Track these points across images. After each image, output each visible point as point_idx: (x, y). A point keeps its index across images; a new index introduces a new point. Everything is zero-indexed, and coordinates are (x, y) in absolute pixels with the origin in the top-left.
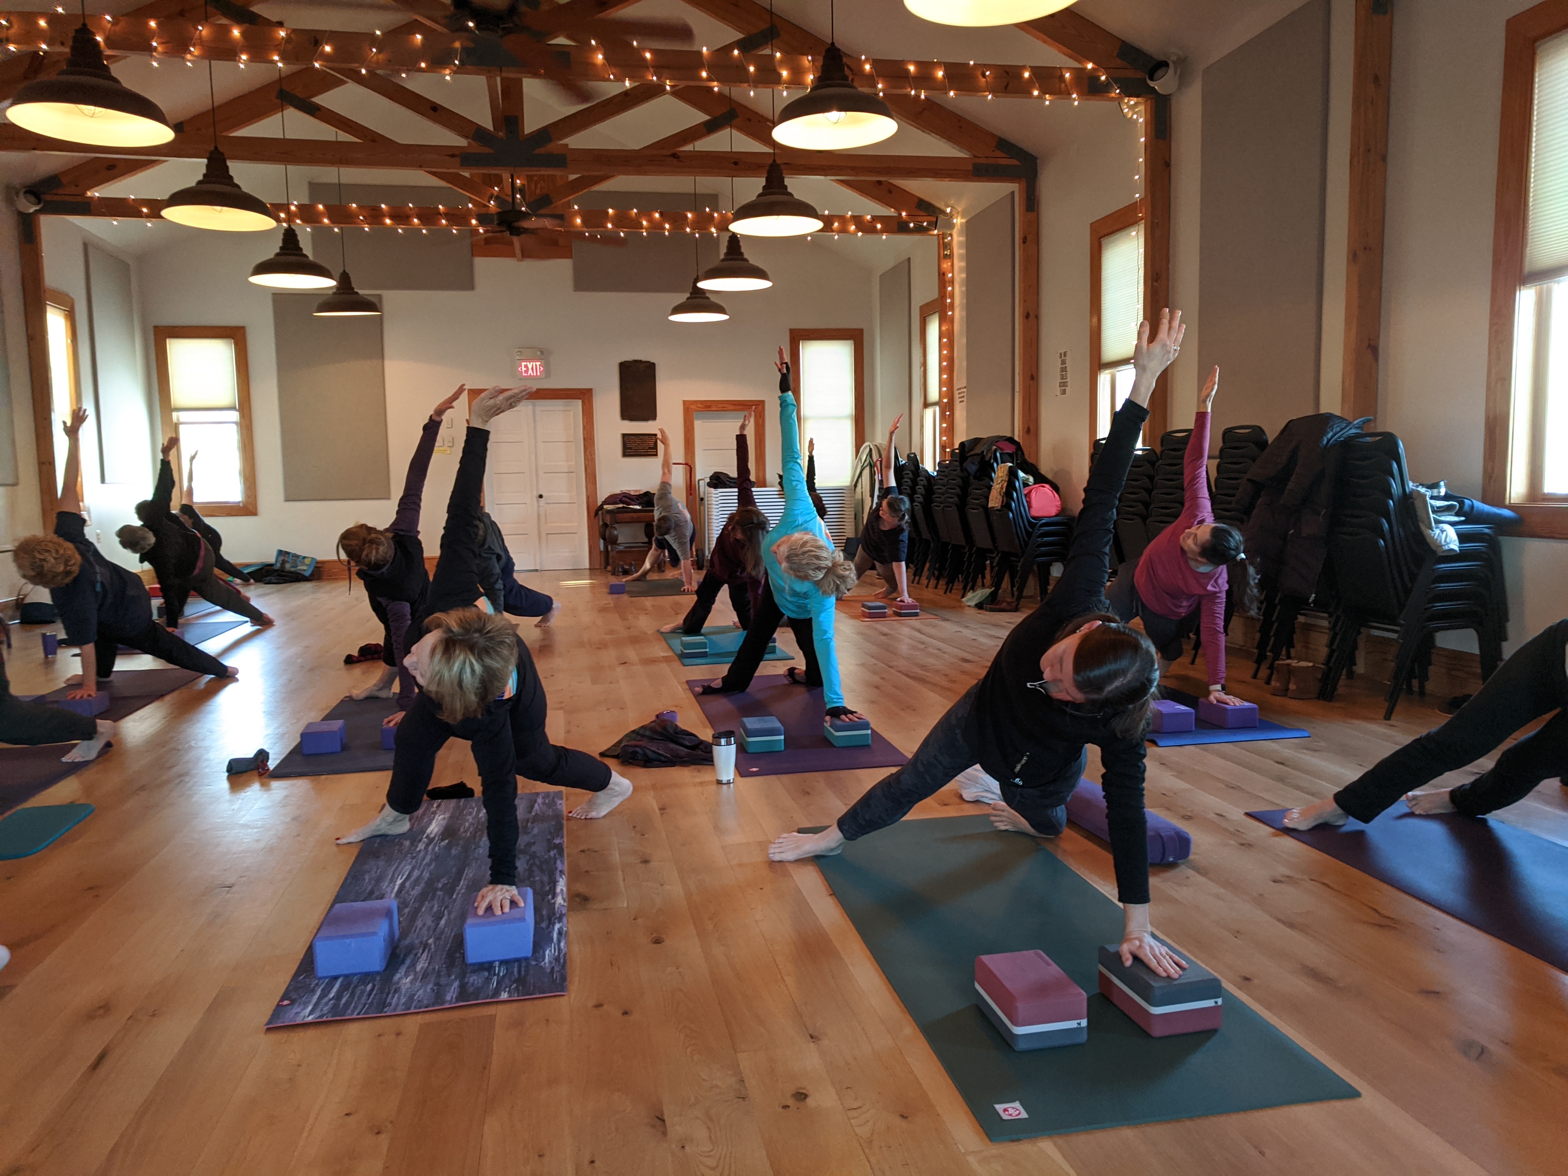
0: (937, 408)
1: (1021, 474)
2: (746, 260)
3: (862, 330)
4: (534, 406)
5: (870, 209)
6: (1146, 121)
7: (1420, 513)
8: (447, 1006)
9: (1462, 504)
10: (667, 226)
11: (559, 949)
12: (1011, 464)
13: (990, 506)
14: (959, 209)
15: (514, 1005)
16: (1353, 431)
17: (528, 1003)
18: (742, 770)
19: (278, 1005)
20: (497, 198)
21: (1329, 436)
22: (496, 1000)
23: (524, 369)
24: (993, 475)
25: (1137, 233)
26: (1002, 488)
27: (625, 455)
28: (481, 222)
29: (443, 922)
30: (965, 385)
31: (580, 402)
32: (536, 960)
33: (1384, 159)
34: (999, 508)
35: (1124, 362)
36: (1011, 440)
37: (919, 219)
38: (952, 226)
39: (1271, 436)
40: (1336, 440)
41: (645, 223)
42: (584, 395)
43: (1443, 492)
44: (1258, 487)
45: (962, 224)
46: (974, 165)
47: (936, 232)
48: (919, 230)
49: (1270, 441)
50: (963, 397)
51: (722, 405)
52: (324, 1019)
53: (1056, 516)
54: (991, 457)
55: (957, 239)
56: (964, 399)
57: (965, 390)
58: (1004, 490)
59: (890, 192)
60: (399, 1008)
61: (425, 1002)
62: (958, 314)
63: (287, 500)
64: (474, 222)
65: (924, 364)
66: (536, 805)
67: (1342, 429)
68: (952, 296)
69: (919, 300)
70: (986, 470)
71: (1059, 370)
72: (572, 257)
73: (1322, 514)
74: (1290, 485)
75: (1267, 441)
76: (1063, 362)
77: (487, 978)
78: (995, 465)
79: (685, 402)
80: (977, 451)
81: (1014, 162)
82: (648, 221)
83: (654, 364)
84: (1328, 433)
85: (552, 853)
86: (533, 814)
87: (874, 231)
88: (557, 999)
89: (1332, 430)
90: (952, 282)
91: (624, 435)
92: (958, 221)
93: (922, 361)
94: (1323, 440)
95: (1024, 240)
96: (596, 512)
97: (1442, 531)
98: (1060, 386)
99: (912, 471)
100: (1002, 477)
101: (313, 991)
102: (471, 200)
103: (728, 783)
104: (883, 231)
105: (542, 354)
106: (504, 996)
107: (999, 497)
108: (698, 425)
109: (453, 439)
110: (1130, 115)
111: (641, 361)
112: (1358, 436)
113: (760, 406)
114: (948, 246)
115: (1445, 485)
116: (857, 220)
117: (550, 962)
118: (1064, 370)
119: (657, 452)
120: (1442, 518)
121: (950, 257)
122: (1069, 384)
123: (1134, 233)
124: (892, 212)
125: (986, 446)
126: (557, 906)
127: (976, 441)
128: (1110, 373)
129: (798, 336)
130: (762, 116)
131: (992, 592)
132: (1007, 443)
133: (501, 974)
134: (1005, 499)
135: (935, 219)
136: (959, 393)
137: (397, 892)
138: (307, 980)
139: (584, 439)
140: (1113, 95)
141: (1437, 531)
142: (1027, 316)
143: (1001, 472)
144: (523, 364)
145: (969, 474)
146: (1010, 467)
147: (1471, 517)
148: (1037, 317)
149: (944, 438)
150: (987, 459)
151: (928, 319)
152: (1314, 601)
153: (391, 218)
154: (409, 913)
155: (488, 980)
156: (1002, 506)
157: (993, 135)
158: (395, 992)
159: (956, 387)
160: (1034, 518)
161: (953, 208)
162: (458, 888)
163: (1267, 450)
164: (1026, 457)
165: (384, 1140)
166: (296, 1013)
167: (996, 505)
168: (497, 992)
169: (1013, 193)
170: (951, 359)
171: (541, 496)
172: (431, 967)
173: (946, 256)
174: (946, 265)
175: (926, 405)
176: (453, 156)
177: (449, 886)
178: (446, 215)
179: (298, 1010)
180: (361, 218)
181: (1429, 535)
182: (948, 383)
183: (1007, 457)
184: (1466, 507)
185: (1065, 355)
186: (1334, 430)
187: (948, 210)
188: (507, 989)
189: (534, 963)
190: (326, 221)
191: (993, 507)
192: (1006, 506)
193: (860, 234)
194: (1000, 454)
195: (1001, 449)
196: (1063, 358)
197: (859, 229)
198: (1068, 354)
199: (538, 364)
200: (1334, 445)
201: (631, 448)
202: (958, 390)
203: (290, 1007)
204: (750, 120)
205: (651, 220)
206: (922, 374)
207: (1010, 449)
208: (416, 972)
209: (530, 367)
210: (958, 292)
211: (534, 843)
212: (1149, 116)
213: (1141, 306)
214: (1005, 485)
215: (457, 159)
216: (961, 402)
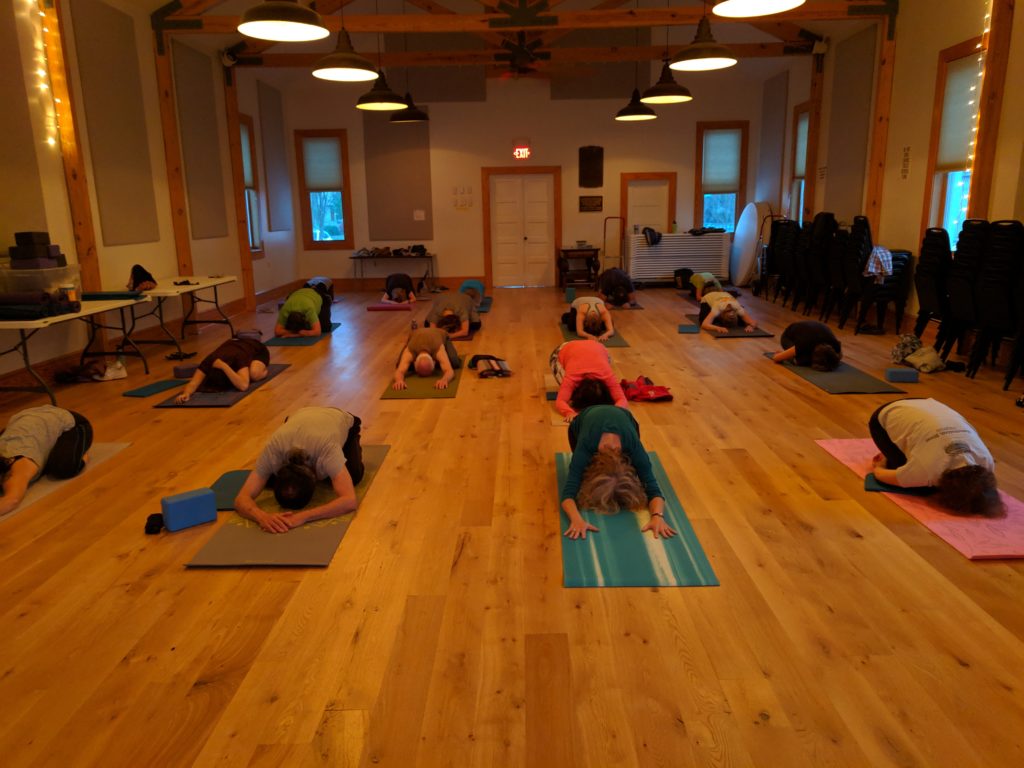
0: (803, 181)
2: (675, 83)
3: (747, 123)
4: (522, 178)
5: (764, 38)
23: (517, 153)
27: (581, 211)
30: (826, 166)
31: (553, 175)
37: (800, 44)
42: (556, 171)
46: (849, 7)
47: (812, 53)
48: (799, 52)
50: (823, 174)
51: (647, 176)
56: (825, 176)
57: (825, 170)
59: (780, 25)
62: (824, 114)
63: (371, 240)
65: (795, 149)
69: (793, 102)
71: (902, 160)
72: (549, 79)
76: (906, 155)
79: (622, 174)
81: (880, 3)
83: (602, 149)
87: (766, 55)
90: (821, 90)
91: (581, 198)
93: (793, 146)
95: (884, 62)
98: (902, 172)
104: (772, 55)
105: (529, 143)
108: (631, 190)
109: (472, 201)
111: (593, 147)
113: (673, 176)
114: (819, 63)
118: (906, 160)
119: (602, 208)
121: (821, 72)
122: (909, 171)
124: (780, 40)
129: (704, 128)
135: (812, 44)
136: (820, 172)
139: (555, 200)
142: (880, 119)
144: (517, 150)
148: (886, 121)
149: (807, 207)
151: (800, 117)
159: (818, 167)
165: (522, 712)
171: (526, 238)
173: (818, 71)
174: (818, 77)
175: (794, 178)
176: (484, 21)
178: (475, 56)
196: (906, 152)
198: (910, 149)
199: (526, 150)
201: (585, 206)
202: (820, 169)
206: (792, 155)
209: (521, 151)
210: (825, 98)
215: (487, 23)
216: (821, 178)
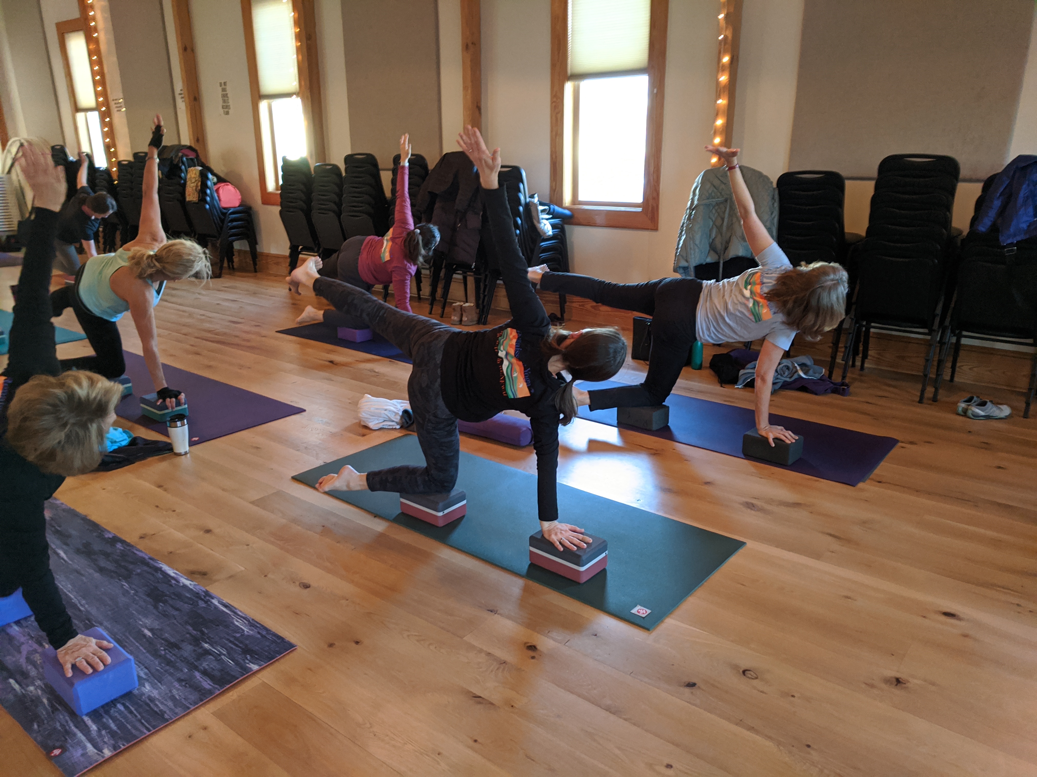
0: (94, 114)
7: (534, 214)
9: (549, 207)
11: (243, 618)
12: (198, 168)
13: (187, 200)
15: (271, 670)
17: (280, 664)
19: (50, 758)
22: (249, 673)
24: (187, 177)
26: (197, 186)
30: (122, 97)
32: (235, 632)
34: (196, 201)
36: (191, 148)
39: (432, 165)
43: (537, 200)
44: (433, 196)
49: (432, 170)
50: (122, 107)
52: (120, 747)
53: (239, 206)
54: (180, 164)
56: (123, 109)
57: (122, 101)
58: (199, 188)
60: (175, 710)
61: (192, 696)
62: (106, 38)
65: (69, 75)
68: (95, 21)
73: (480, 215)
74: (459, 196)
75: (430, 168)
76: (224, 90)
78: (183, 167)
80: (166, 156)
85: (120, 547)
97: (544, 224)
98: (223, 108)
100: (194, 178)
106: (252, 666)
107: (195, 193)
115: (538, 196)
117: (251, 630)
118: (225, 96)
120: (543, 217)
122: (231, 107)
125: (174, 153)
126: (190, 587)
128: (269, 103)
132: (188, 150)
134: (201, 195)
136: (115, 104)
138: (47, 726)
142: (183, 47)
143: (193, 172)
146: (198, 170)
147: (555, 215)
148: (193, 50)
150: (175, 162)
151: (68, 35)
152: (475, 267)
156: (199, 200)
158: (152, 701)
159: (112, 99)
160: (225, 208)
163: (431, 175)
166: (83, 756)
167: (193, 199)
170: (101, 73)
175: (77, 109)
179: (80, 752)
181: (540, 227)
182: (102, 94)
183: (192, 162)
184: (552, 210)
185: (225, 83)
188: (247, 661)
189: (238, 635)
191: (191, 201)
192: (202, 200)
194: (187, 159)
195: (187, 156)
196: (223, 87)
198: (228, 84)
202: (116, 101)
203: (66, 754)
207: (193, 156)
210: (101, 17)
214: (199, 184)
216: (118, 111)
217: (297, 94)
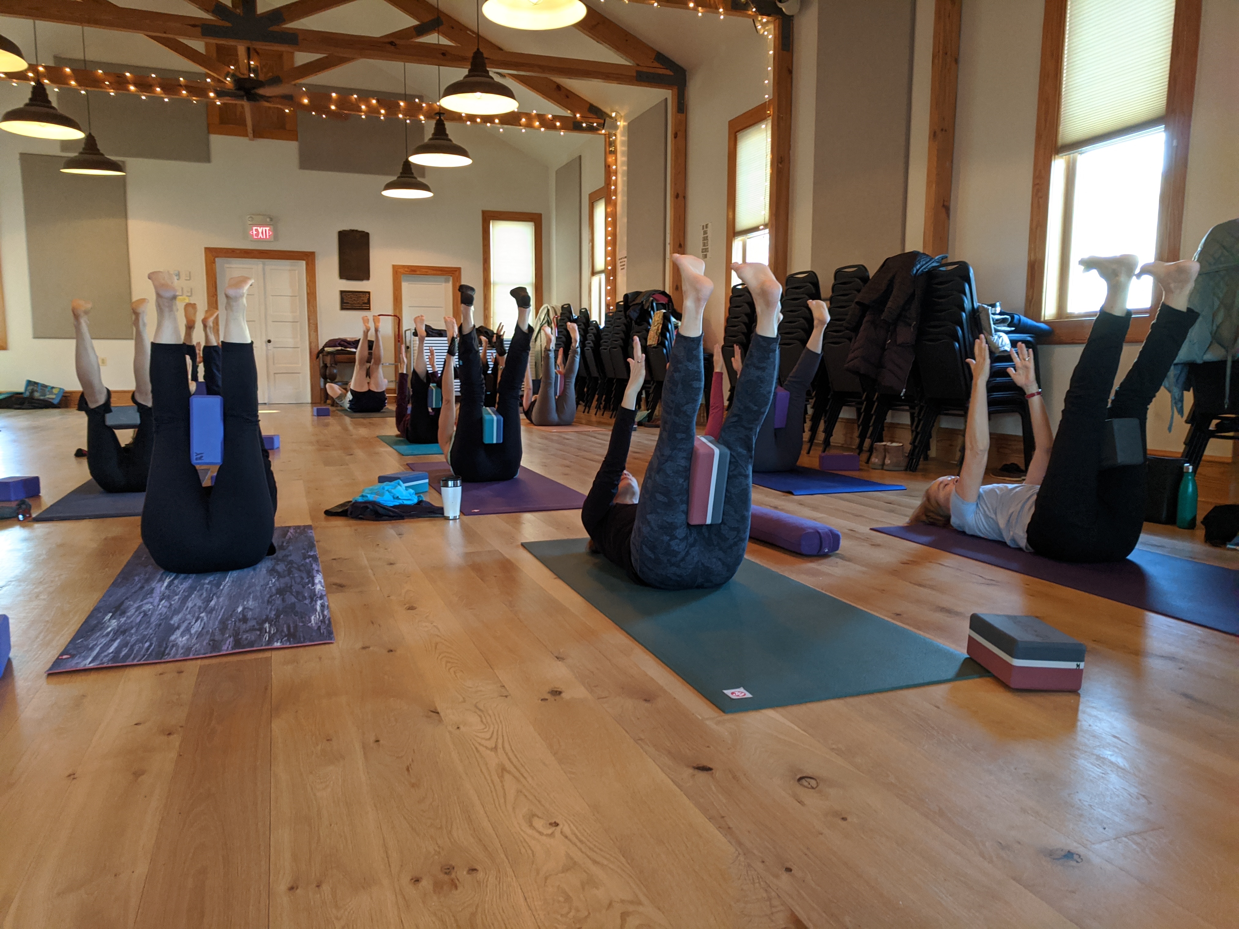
0: (603, 276)
1: (673, 319)
2: (450, 140)
3: (541, 215)
4: (264, 264)
5: (551, 109)
6: (775, 37)
7: (984, 323)
8: (224, 653)
9: (1012, 318)
10: (383, 111)
11: (324, 615)
12: (664, 311)
13: (648, 343)
14: (622, 114)
15: (287, 651)
16: (935, 264)
17: (301, 649)
18: (464, 511)
19: (58, 658)
20: (233, 76)
21: (918, 267)
22: (269, 647)
23: (255, 233)
24: (650, 320)
25: (766, 127)
26: (658, 330)
27: (343, 308)
28: (219, 94)
29: (212, 603)
30: (626, 255)
31: (304, 262)
32: (303, 622)
33: (956, 61)
34: (655, 345)
35: (755, 229)
36: (664, 293)
37: (591, 120)
38: (616, 127)
39: (872, 272)
40: (922, 271)
41: (363, 107)
42: (308, 257)
43: (998, 310)
44: (864, 308)
45: (624, 126)
46: (637, 72)
47: (603, 132)
48: (591, 129)
49: (871, 276)
50: (624, 265)
51: (426, 270)
52: (105, 665)
54: (648, 307)
55: (620, 138)
56: (625, 267)
57: (626, 259)
58: (660, 331)
59: (568, 97)
60: (178, 656)
61: (203, 651)
62: (620, 199)
63: (35, 338)
64: (212, 95)
65: (592, 240)
66: (289, 534)
67: (926, 263)
68: (616, 185)
69: (588, 188)
70: (644, 317)
71: (701, 239)
72: (297, 140)
73: (913, 325)
74: (889, 304)
75: (869, 277)
76: (705, 233)
77: (260, 635)
78: (652, 313)
79: (394, 267)
80: (638, 301)
81: (668, 72)
82: (367, 106)
83: (368, 234)
84: (917, 265)
85: (307, 561)
86: (287, 538)
87: (554, 127)
88: (327, 646)
89: (920, 263)
90: (616, 173)
91: (342, 292)
92: (621, 124)
93: (590, 238)
94: (913, 270)
95: (676, 136)
96: (318, 355)
97: (1000, 337)
98: (702, 252)
99: (584, 324)
100: (658, 321)
101: (92, 649)
102: (209, 76)
103: (455, 519)
104: (562, 128)
105: (271, 220)
106: (277, 644)
107: (656, 336)
108: (406, 287)
109: (191, 289)
110: (762, 32)
111: (357, 231)
112: (939, 267)
113: (457, 273)
114: (612, 144)
115: (1000, 305)
116: (541, 117)
117: (316, 624)
118: (705, 239)
119: (370, 306)
120: (999, 328)
121: (614, 152)
122: (709, 249)
123: (763, 126)
124: (568, 113)
125: (645, 297)
126: (317, 591)
127: (637, 294)
128: (742, 240)
129: (489, 217)
130: (463, 26)
131: (649, 414)
132: (661, 295)
133: (272, 632)
134: (660, 338)
135: (603, 122)
136: (621, 263)
137: (166, 586)
138: (85, 643)
139: (308, 294)
140: (750, 12)
141: (996, 337)
142: (677, 196)
143: (657, 317)
144: (254, 228)
145: (631, 319)
146: (664, 313)
147: (1019, 328)
148: (684, 197)
149: (609, 298)
150: (646, 308)
151: (595, 204)
152: (904, 395)
153: (135, 85)
154: (179, 599)
155: (260, 636)
156: (658, 344)
157: (652, 49)
158: (173, 646)
159: (618, 257)
161: (617, 112)
162: (224, 583)
163: (869, 282)
164: (675, 307)
166: (77, 663)
167: (654, 343)
168: (270, 642)
169: (666, 99)
170: (614, 235)
171: (269, 341)
172: (205, 630)
173: (611, 152)
174: (611, 159)
175: (594, 273)
176: (194, 26)
177: (215, 582)
178: (187, 88)
179: (79, 660)
180: (107, 83)
181: (991, 339)
182: (612, 254)
183: (661, 306)
184: (1016, 321)
185: (707, 227)
186: (921, 263)
187: (614, 115)
188: (279, 641)
189: (301, 624)
190: (73, 83)
191: (651, 345)
192: (661, 343)
193: (543, 129)
194: (656, 304)
195: (657, 300)
196: (705, 229)
197: (543, 125)
198: (709, 226)
199: (267, 229)
200: (922, 275)
201: (347, 303)
202: (620, 259)
203: (71, 659)
204: (453, 28)
205: (368, 105)
206: (590, 248)
207: (664, 300)
208: (191, 635)
209: (260, 230)
210: (620, 181)
211: (291, 555)
212: (777, 32)
213: (768, 184)
214: (661, 326)
215: (199, 29)
216: (622, 269)
217: (766, 226)
